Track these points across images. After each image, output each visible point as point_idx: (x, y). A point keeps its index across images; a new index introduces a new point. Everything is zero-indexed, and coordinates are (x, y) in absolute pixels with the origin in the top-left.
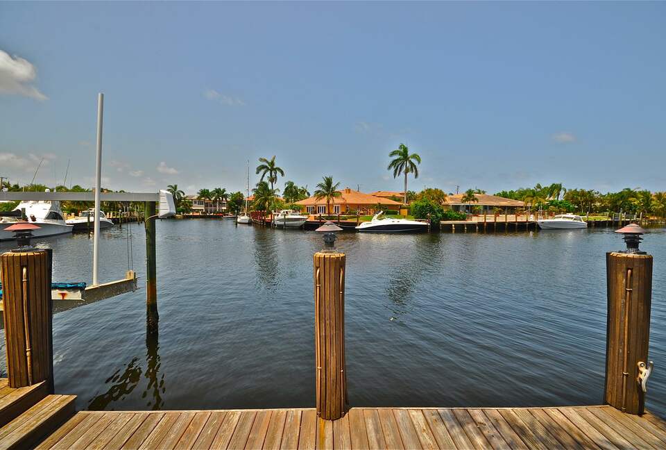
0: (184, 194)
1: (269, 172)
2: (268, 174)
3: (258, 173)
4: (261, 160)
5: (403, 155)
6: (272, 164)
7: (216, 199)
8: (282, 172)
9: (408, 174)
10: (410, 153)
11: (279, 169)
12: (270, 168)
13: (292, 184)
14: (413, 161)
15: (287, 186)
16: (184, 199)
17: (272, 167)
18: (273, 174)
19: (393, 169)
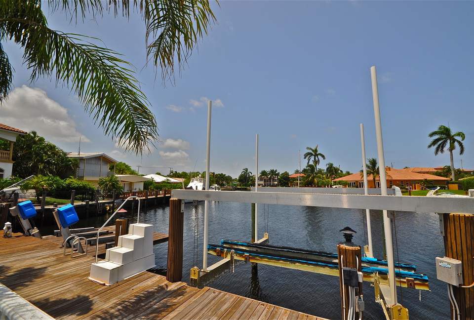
0: (251, 174)
1: (313, 157)
2: (312, 158)
3: (305, 158)
4: (308, 148)
5: (446, 134)
6: (316, 151)
7: (271, 177)
8: (323, 156)
9: (453, 151)
10: (453, 133)
11: (320, 154)
12: (315, 153)
13: (331, 165)
14: (459, 138)
15: (328, 166)
16: (252, 177)
17: (316, 154)
18: (316, 158)
19: (434, 148)
